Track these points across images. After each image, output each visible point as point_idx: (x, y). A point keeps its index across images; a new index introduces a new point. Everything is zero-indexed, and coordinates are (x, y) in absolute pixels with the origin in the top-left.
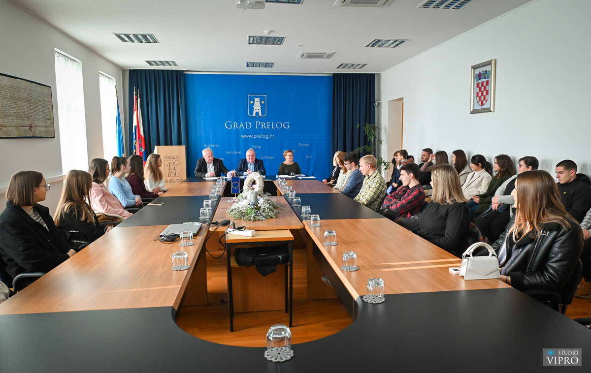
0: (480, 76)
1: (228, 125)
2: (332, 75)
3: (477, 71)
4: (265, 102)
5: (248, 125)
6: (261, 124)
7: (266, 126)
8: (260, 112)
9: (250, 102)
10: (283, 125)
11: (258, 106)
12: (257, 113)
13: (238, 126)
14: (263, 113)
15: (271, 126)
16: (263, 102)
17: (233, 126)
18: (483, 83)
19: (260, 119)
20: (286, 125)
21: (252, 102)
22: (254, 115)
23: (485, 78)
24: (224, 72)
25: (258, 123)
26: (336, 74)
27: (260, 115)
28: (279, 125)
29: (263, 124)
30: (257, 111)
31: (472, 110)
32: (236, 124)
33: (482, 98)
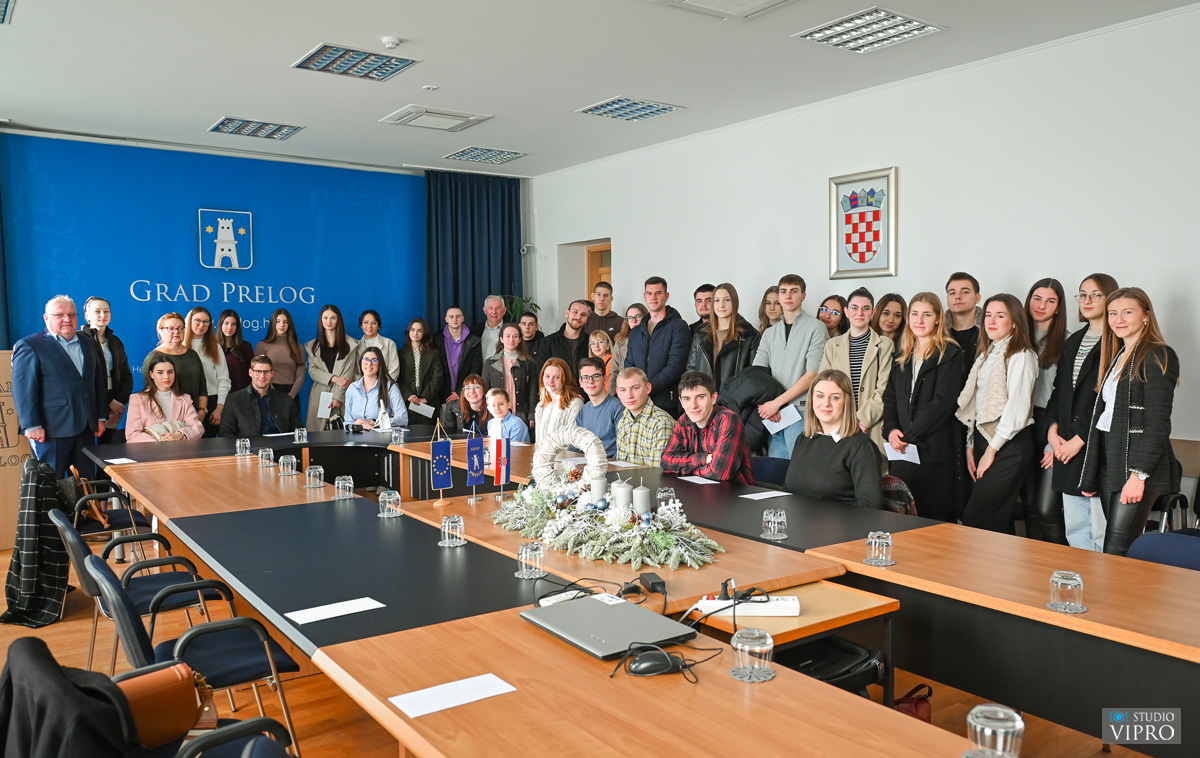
0: (854, 201)
1: (140, 292)
2: (423, 174)
3: (847, 190)
4: (248, 231)
5: (201, 293)
6: (237, 289)
7: (252, 295)
8: (234, 256)
9: (204, 229)
10: (298, 295)
11: (229, 242)
12: (226, 261)
13: (171, 294)
14: (243, 261)
15: (266, 297)
16: (242, 231)
17: (154, 295)
18: (862, 216)
19: (233, 276)
20: (307, 295)
21: (209, 229)
22: (217, 264)
23: (870, 204)
24: (125, 139)
25: (229, 288)
26: (432, 171)
27: (235, 265)
28: (288, 295)
29: (244, 291)
30: (226, 253)
31: (834, 270)
32: (162, 289)
33: (862, 247)
